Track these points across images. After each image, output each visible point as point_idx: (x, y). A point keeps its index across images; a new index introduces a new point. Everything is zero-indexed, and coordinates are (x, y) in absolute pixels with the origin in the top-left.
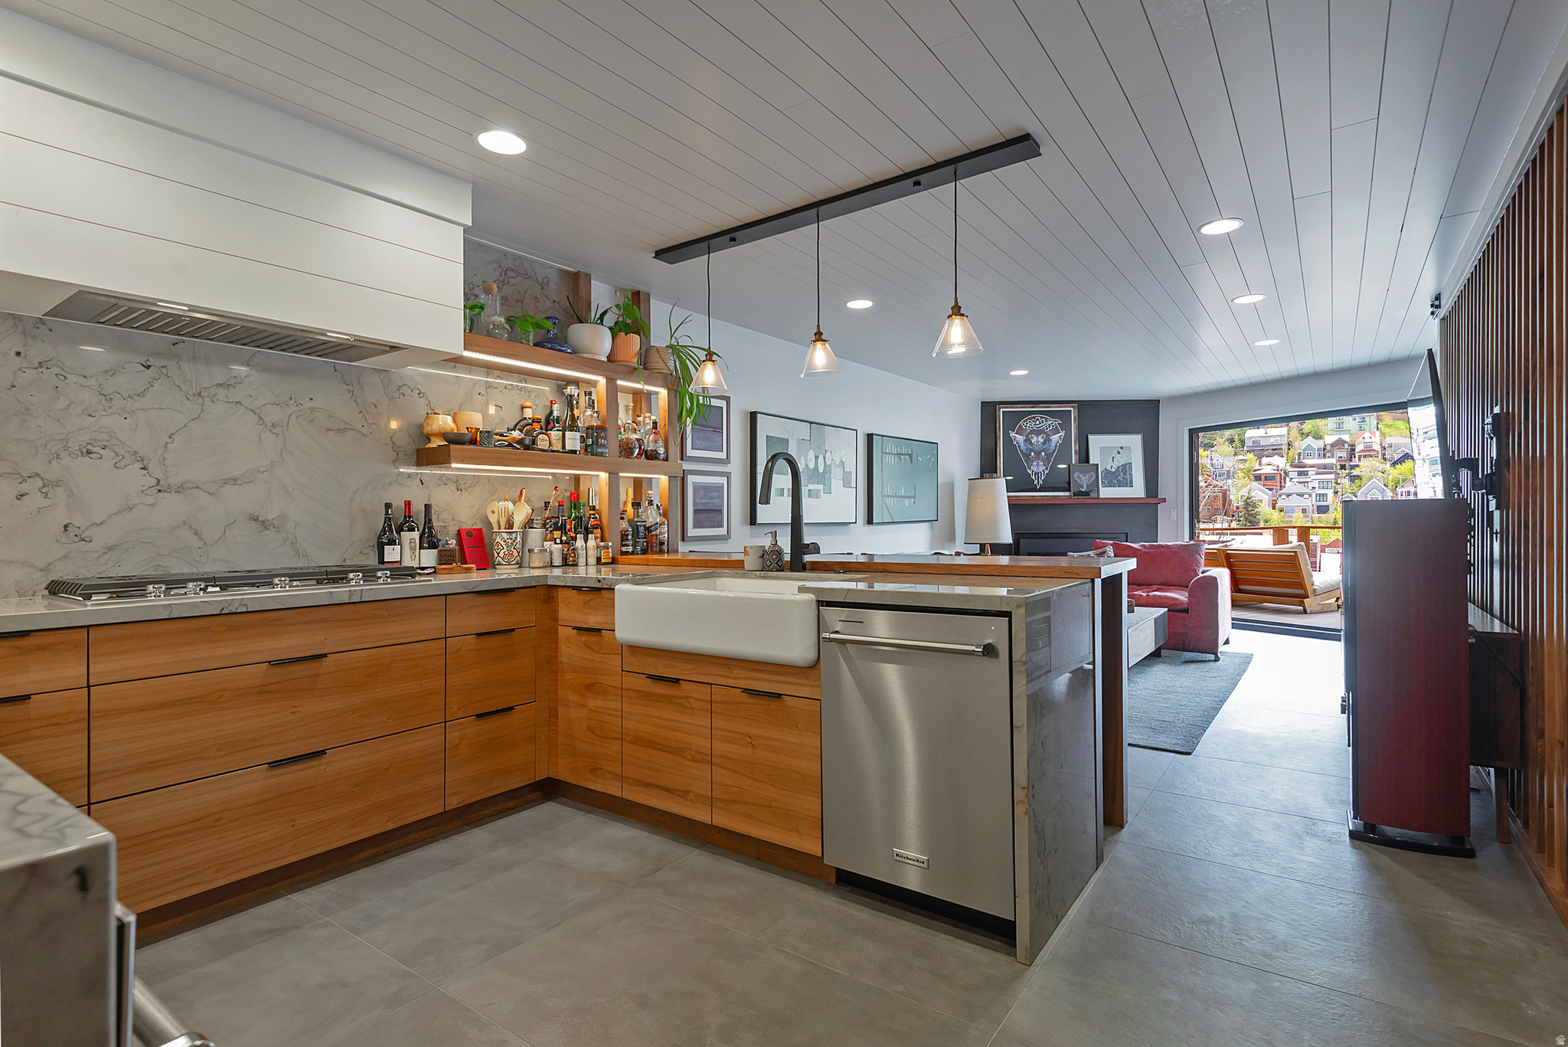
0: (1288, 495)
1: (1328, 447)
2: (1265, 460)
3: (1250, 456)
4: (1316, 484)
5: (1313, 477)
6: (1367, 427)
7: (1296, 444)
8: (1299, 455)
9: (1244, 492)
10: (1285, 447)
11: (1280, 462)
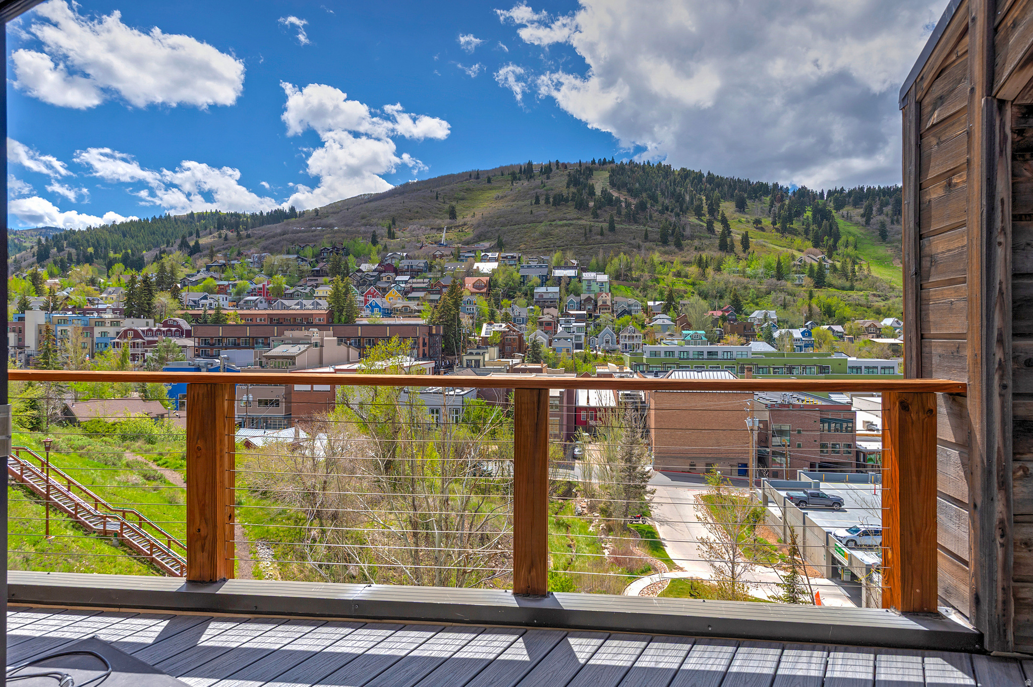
0: (559, 339)
1: (583, 302)
2: (546, 310)
3: (537, 308)
4: (575, 329)
5: (574, 324)
6: (604, 289)
7: (565, 298)
8: (566, 306)
9: (532, 336)
10: (558, 301)
11: (555, 312)
